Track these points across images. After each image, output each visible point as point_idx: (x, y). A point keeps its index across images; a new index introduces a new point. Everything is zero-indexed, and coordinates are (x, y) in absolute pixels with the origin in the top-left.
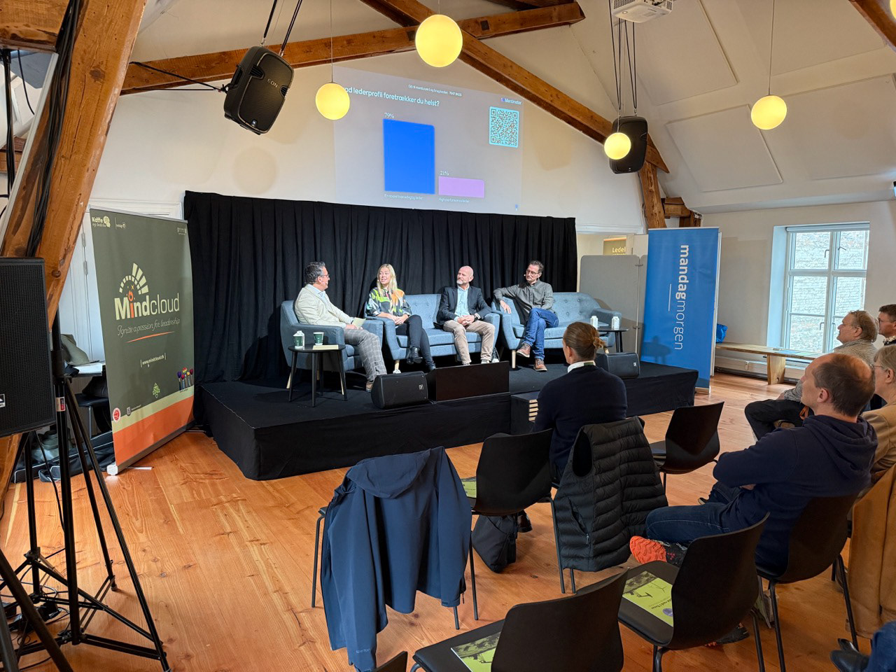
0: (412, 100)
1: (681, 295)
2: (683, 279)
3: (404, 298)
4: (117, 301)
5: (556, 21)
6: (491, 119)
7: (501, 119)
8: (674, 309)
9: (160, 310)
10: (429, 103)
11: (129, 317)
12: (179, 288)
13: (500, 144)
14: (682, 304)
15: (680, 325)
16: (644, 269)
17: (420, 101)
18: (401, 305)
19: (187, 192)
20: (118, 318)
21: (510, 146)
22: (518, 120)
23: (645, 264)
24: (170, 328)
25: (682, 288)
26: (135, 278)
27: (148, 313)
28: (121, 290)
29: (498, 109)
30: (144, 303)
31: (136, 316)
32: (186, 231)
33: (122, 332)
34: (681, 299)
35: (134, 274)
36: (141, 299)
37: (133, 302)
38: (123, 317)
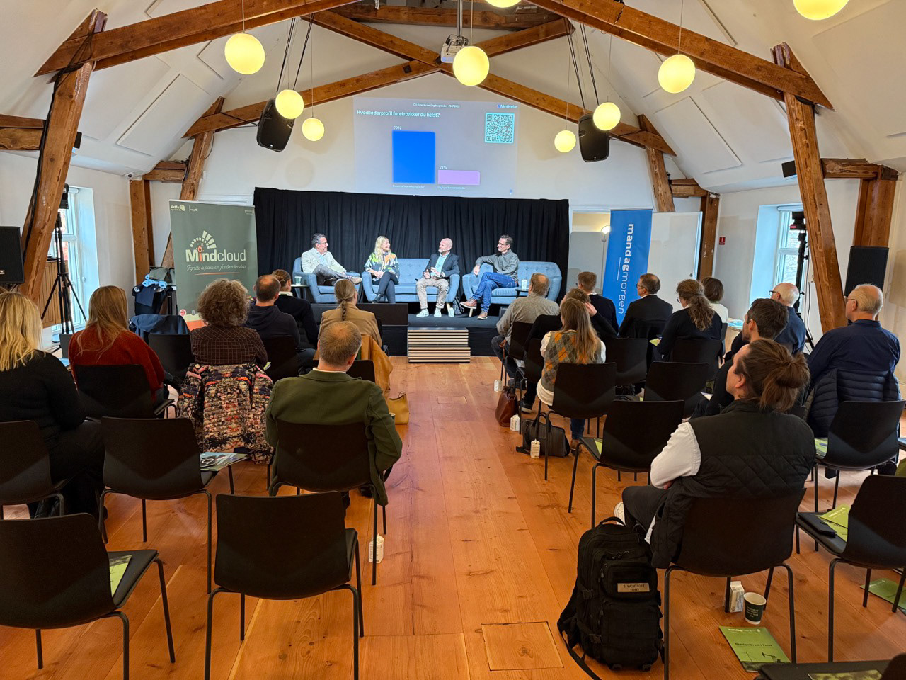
0: (417, 115)
1: (626, 268)
2: (628, 253)
3: (395, 260)
4: (188, 252)
5: (542, 36)
6: (486, 123)
7: (497, 121)
8: (621, 278)
9: (226, 258)
10: (430, 115)
11: (197, 260)
12: (247, 247)
13: (495, 142)
14: (625, 275)
15: (623, 293)
16: (607, 243)
17: (423, 115)
18: (391, 264)
19: (256, 188)
20: (188, 260)
21: (505, 142)
22: (513, 121)
23: (607, 239)
24: (237, 270)
25: (627, 261)
26: (205, 239)
27: (215, 259)
28: (191, 246)
29: (493, 114)
30: (212, 254)
31: (204, 260)
32: (253, 212)
33: (191, 269)
34: (625, 271)
35: (204, 236)
36: (211, 251)
37: (202, 253)
38: (193, 260)
